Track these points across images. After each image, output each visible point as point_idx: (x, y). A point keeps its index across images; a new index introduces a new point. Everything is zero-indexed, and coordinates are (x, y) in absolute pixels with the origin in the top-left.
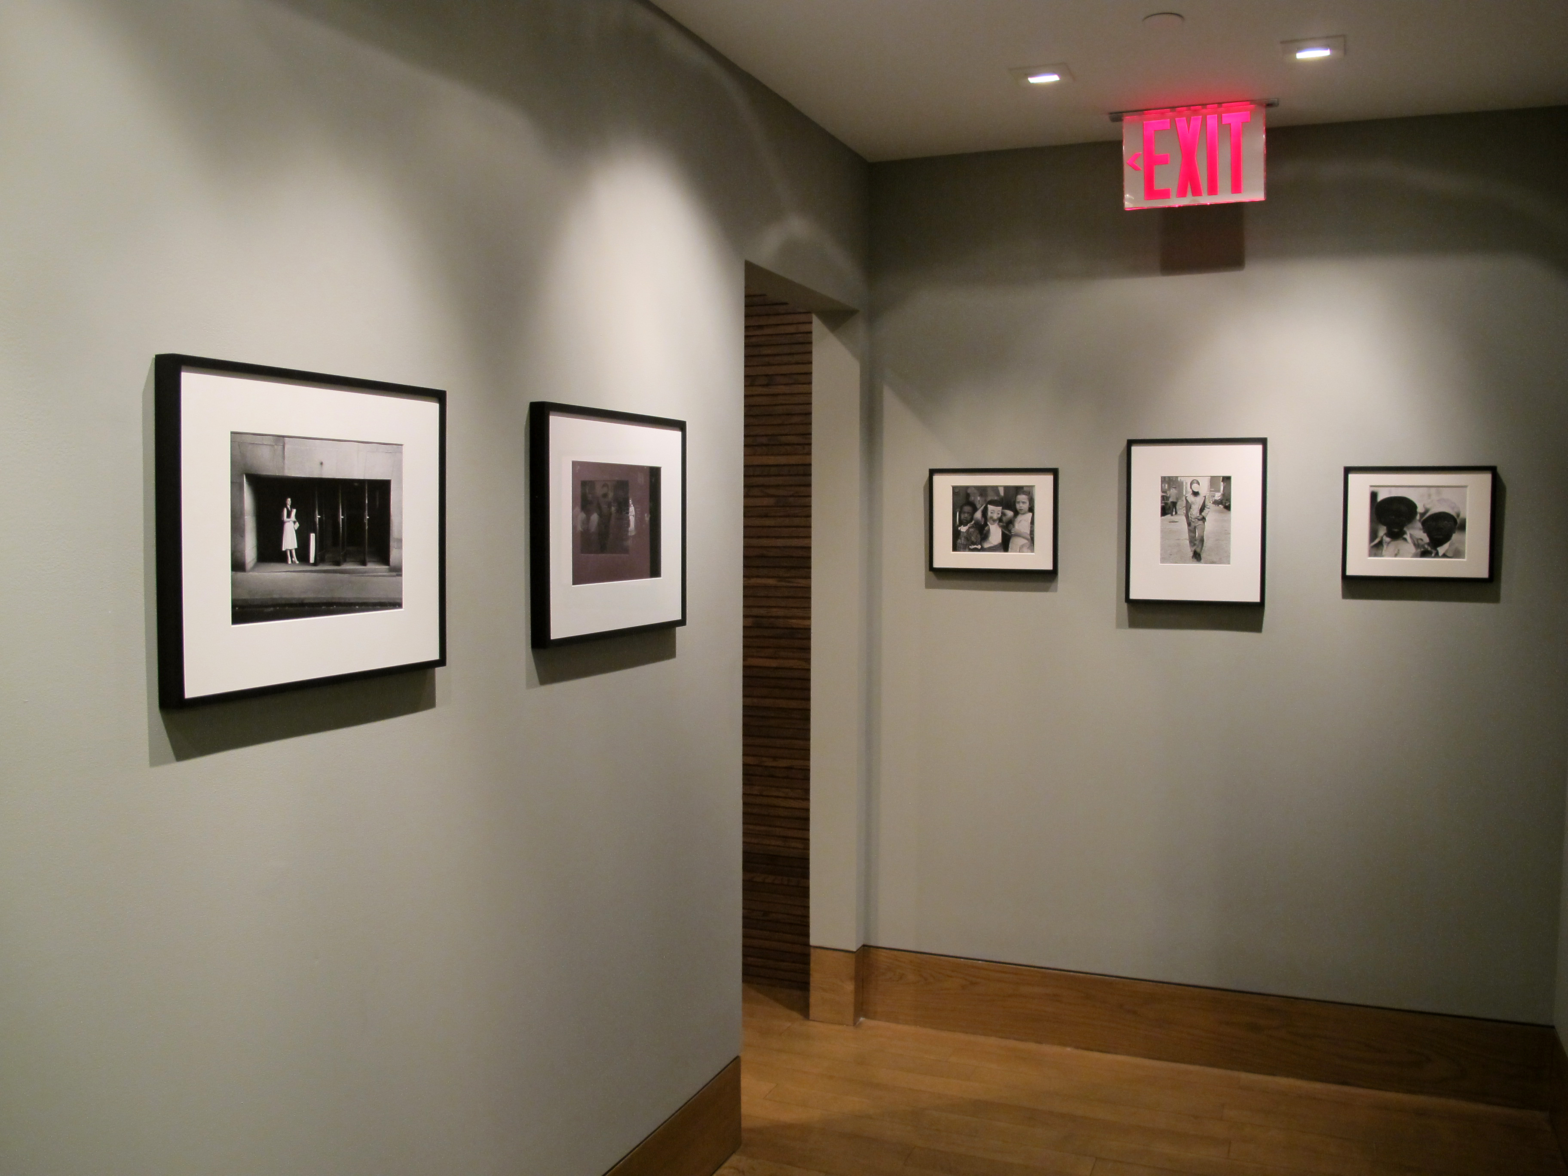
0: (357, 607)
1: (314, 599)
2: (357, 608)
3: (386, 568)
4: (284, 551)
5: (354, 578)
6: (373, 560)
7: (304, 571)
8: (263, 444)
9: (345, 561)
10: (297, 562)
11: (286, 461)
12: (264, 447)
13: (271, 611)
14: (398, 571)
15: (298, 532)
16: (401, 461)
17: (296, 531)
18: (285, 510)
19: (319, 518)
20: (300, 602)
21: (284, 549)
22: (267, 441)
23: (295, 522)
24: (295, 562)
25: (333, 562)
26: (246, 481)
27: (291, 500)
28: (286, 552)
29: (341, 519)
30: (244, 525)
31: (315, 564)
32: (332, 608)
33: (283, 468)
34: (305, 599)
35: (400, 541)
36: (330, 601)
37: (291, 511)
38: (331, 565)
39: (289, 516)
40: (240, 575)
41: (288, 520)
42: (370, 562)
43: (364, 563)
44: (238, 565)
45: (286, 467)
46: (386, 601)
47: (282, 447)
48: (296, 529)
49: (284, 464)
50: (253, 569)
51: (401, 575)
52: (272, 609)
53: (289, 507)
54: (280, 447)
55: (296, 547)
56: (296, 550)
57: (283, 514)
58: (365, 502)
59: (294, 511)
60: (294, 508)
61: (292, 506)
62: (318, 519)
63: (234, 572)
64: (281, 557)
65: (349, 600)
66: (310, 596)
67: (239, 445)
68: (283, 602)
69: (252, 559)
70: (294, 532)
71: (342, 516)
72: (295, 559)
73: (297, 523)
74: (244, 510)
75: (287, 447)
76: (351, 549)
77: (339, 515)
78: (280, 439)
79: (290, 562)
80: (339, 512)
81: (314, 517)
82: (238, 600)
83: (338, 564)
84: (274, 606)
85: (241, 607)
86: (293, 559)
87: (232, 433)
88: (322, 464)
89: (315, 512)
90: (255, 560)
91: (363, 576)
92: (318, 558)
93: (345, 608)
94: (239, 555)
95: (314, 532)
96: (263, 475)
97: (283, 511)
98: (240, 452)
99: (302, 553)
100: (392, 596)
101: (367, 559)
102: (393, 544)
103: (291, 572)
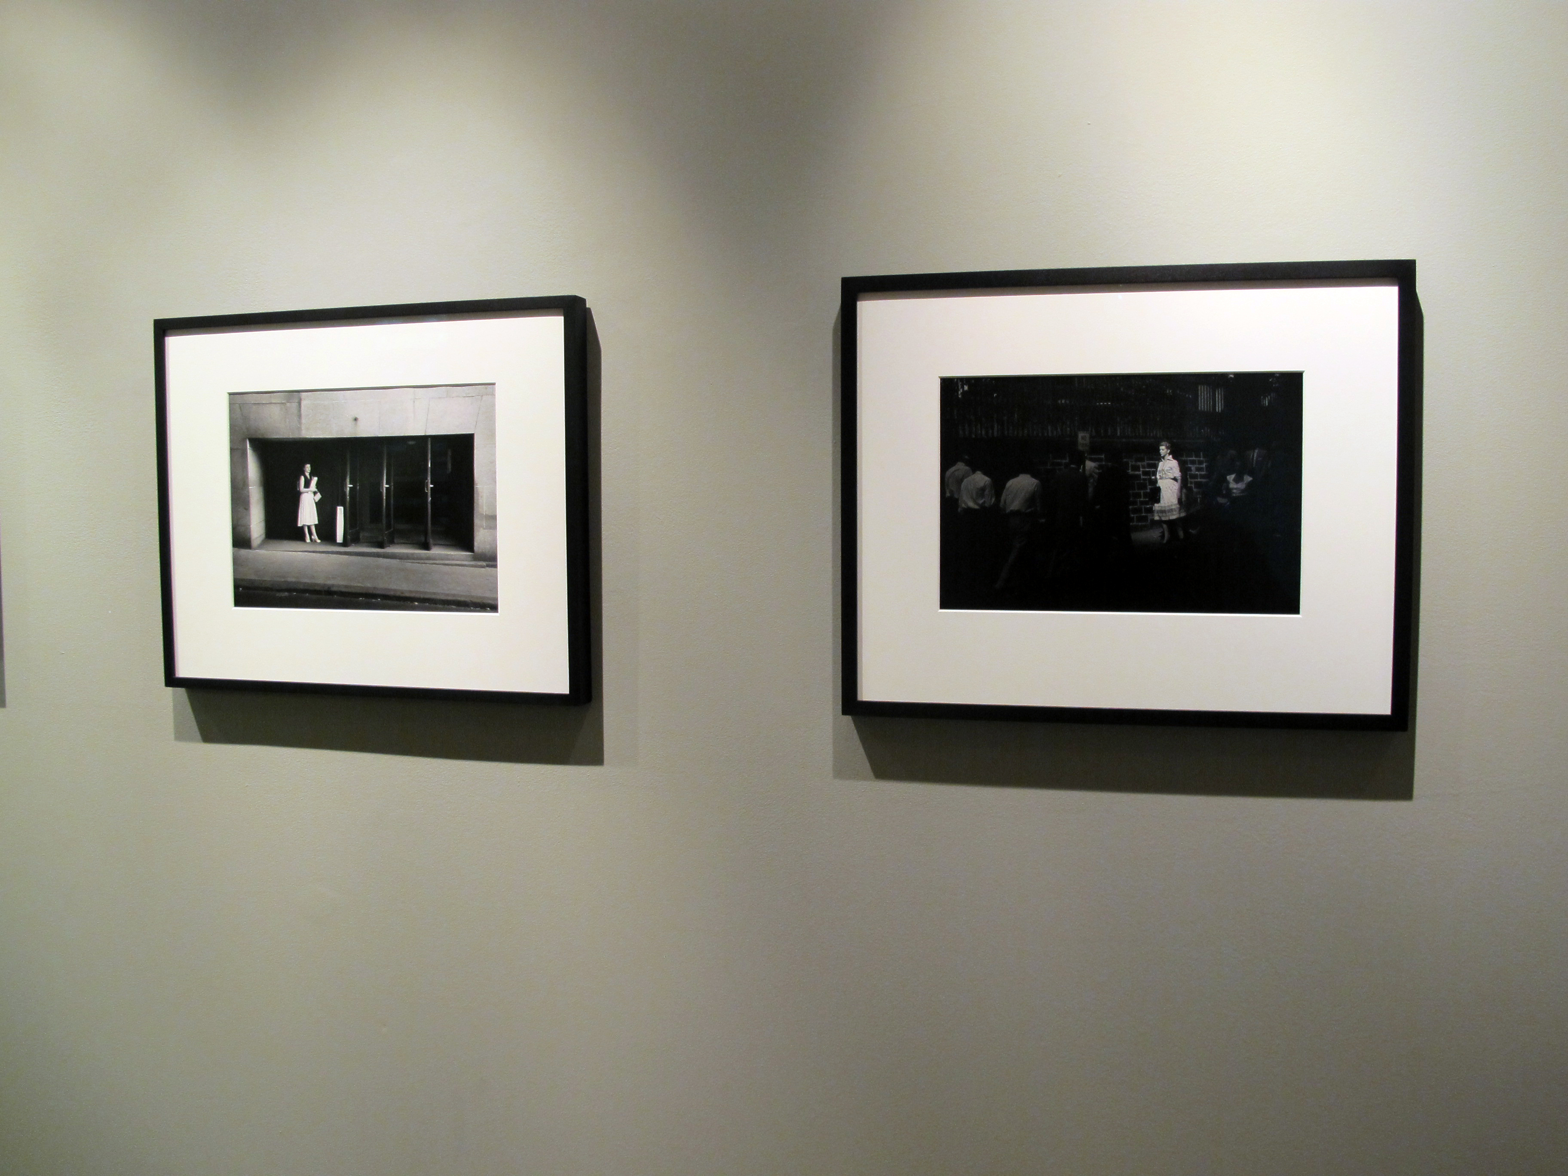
0: (416, 603)
1: (346, 587)
2: (415, 605)
3: (469, 555)
4: (300, 527)
5: (408, 565)
6: (447, 543)
7: (333, 553)
8: (271, 403)
9: (392, 542)
10: (319, 541)
11: (303, 421)
12: (272, 406)
13: (286, 596)
14: (490, 559)
15: (318, 504)
16: (493, 406)
17: (316, 503)
18: (302, 479)
19: (350, 488)
20: (326, 588)
21: (300, 525)
22: (275, 399)
23: (315, 493)
24: (315, 541)
25: (370, 542)
26: (250, 446)
27: (311, 467)
28: (302, 528)
29: (385, 489)
30: (248, 496)
31: (345, 544)
32: (374, 600)
33: (299, 429)
34: (333, 585)
35: (493, 518)
36: (371, 592)
37: (311, 479)
38: (368, 546)
39: (307, 485)
40: (243, 552)
41: (306, 490)
42: (435, 545)
43: (426, 547)
44: (240, 540)
45: (303, 427)
46: (468, 600)
47: (297, 404)
48: (317, 501)
49: (300, 423)
50: (260, 546)
51: (495, 566)
52: (286, 594)
53: (307, 475)
54: (295, 405)
55: (317, 522)
56: (316, 526)
57: (299, 483)
58: (428, 465)
59: (315, 480)
60: (314, 476)
61: (312, 474)
62: (348, 489)
63: (236, 549)
64: (298, 534)
65: (402, 593)
66: (339, 582)
67: (240, 408)
68: (301, 587)
69: (259, 534)
70: (315, 505)
71: (387, 484)
72: (315, 537)
73: (319, 494)
74: (248, 478)
75: (303, 403)
76: (401, 526)
77: (382, 483)
78: (294, 395)
79: (308, 540)
80: (382, 480)
81: (343, 485)
82: (243, 580)
83: (381, 545)
84: (289, 590)
85: (244, 588)
86: (313, 537)
87: (230, 394)
88: (356, 419)
89: (345, 480)
90: (263, 536)
91: (424, 563)
92: (349, 537)
93: (395, 603)
94: (242, 529)
95: (343, 504)
96: (272, 439)
97: (299, 479)
98: (242, 415)
99: (326, 531)
100: (479, 593)
101: (431, 541)
102: (479, 522)
103: (310, 552)
